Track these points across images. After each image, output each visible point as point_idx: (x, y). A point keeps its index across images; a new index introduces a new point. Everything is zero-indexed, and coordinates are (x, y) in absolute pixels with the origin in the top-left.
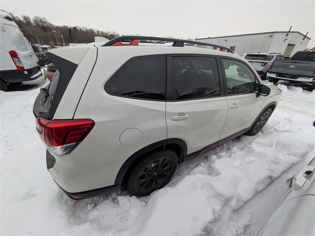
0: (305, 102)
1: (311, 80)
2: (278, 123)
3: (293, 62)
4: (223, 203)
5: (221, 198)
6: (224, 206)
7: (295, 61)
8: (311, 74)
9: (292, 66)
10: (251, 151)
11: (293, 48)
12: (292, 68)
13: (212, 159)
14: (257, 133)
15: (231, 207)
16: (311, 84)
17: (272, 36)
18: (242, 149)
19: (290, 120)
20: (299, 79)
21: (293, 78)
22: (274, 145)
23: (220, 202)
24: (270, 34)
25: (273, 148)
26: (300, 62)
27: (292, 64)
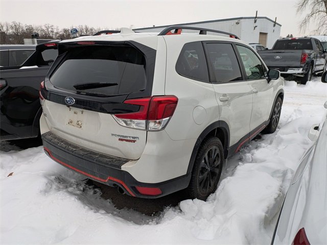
0: (304, 95)
1: (300, 71)
2: (290, 117)
3: (277, 52)
4: (281, 179)
5: (278, 175)
6: (283, 181)
7: (279, 51)
8: (298, 64)
9: (278, 57)
10: (281, 141)
11: (266, 38)
12: (278, 60)
13: (247, 158)
14: (275, 130)
15: (289, 179)
16: (302, 76)
17: (238, 23)
18: (271, 143)
19: (299, 111)
20: (290, 72)
21: (284, 71)
22: (298, 130)
23: (278, 179)
24: (236, 21)
25: (298, 133)
26: (283, 51)
27: (278, 54)
